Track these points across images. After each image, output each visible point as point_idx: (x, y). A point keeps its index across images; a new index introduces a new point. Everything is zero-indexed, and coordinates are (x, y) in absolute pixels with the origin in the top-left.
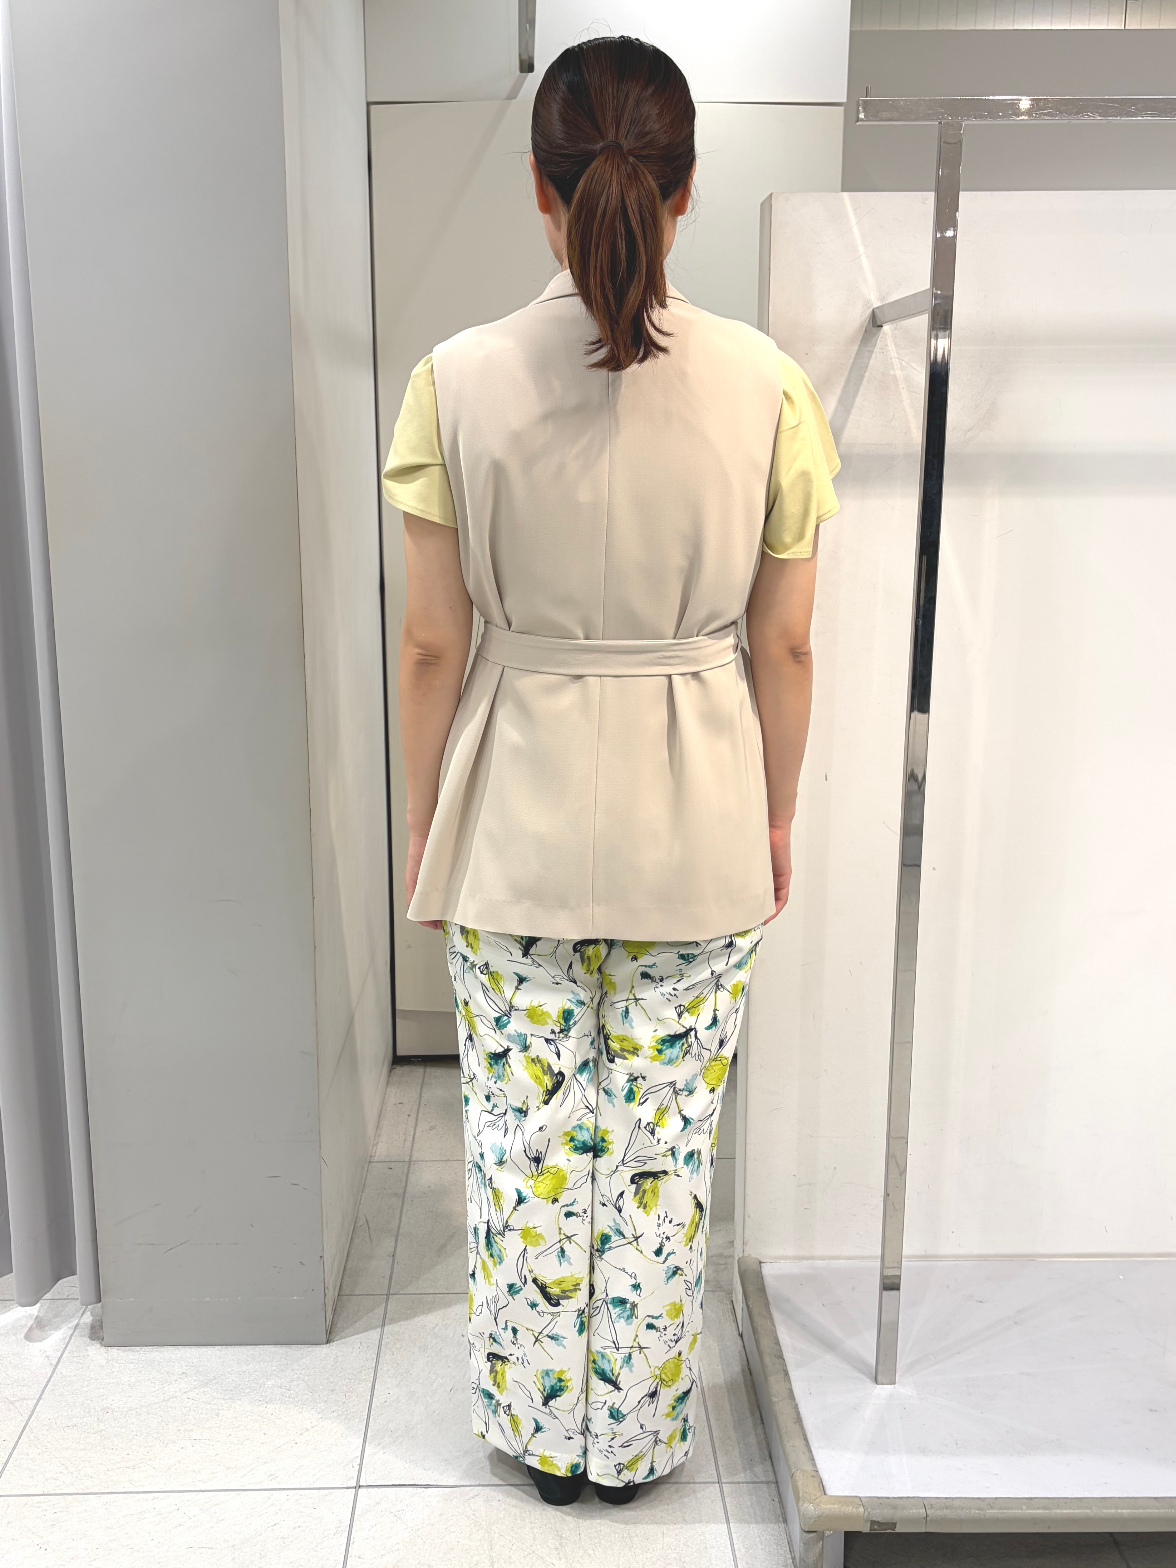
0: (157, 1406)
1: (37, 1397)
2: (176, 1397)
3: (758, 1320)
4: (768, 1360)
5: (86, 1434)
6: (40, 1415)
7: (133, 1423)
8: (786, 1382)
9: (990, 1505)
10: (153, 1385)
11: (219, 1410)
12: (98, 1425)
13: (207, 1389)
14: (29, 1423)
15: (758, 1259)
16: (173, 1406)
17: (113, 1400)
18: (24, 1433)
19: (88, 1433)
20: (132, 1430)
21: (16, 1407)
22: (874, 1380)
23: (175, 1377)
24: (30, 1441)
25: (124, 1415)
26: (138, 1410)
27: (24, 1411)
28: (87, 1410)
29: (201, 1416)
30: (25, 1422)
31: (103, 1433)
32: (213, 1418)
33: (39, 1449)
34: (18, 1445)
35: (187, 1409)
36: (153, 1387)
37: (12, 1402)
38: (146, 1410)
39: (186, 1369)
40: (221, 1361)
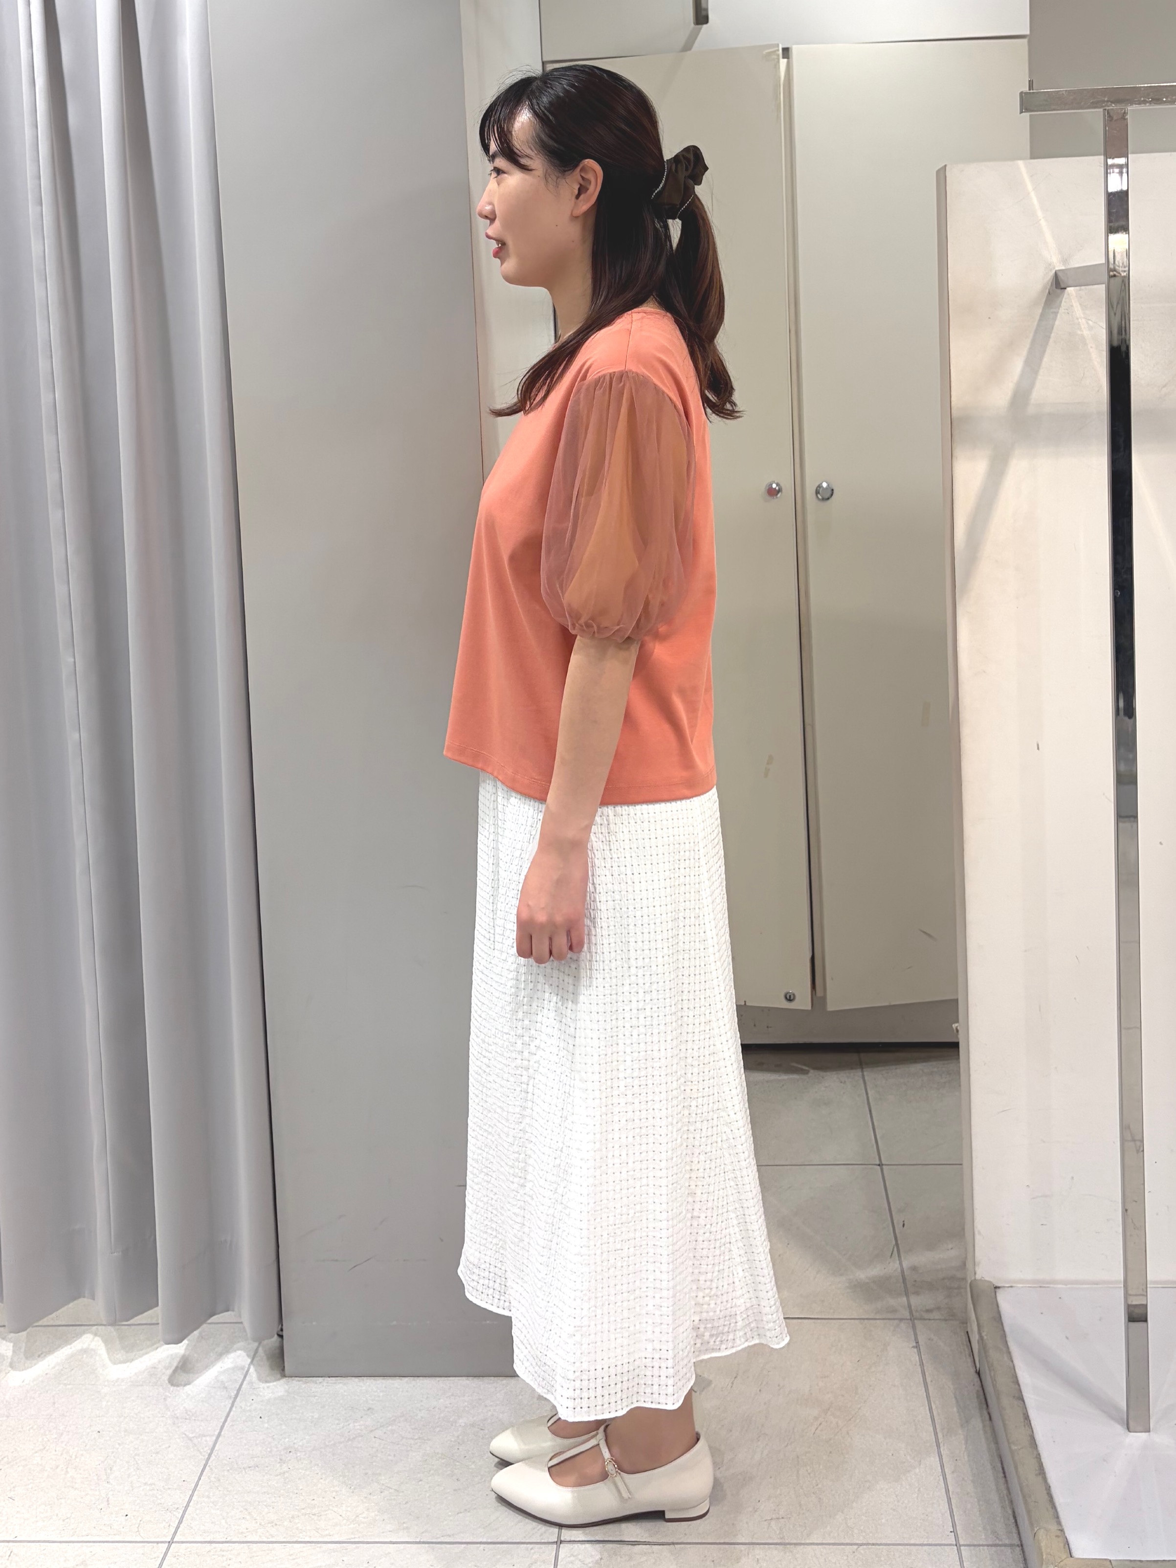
0: (342, 1445)
1: (216, 1433)
2: (362, 1436)
3: (994, 1355)
4: (1006, 1401)
6: (220, 1452)
7: (318, 1465)
8: (1026, 1426)
10: (337, 1421)
11: (406, 1452)
12: (281, 1466)
13: (394, 1427)
14: (209, 1463)
15: (990, 1282)
16: (360, 1445)
17: (294, 1439)
18: (204, 1473)
19: (271, 1475)
20: (316, 1472)
21: (195, 1444)
22: (1125, 1426)
23: (360, 1413)
24: (210, 1482)
25: (307, 1455)
26: (323, 1450)
27: (203, 1450)
28: (269, 1450)
29: (389, 1458)
30: (204, 1462)
31: (287, 1475)
32: (401, 1460)
33: (220, 1491)
34: (199, 1486)
35: (374, 1450)
36: (338, 1424)
37: (190, 1439)
38: (331, 1450)
39: (372, 1404)
40: (409, 1395)
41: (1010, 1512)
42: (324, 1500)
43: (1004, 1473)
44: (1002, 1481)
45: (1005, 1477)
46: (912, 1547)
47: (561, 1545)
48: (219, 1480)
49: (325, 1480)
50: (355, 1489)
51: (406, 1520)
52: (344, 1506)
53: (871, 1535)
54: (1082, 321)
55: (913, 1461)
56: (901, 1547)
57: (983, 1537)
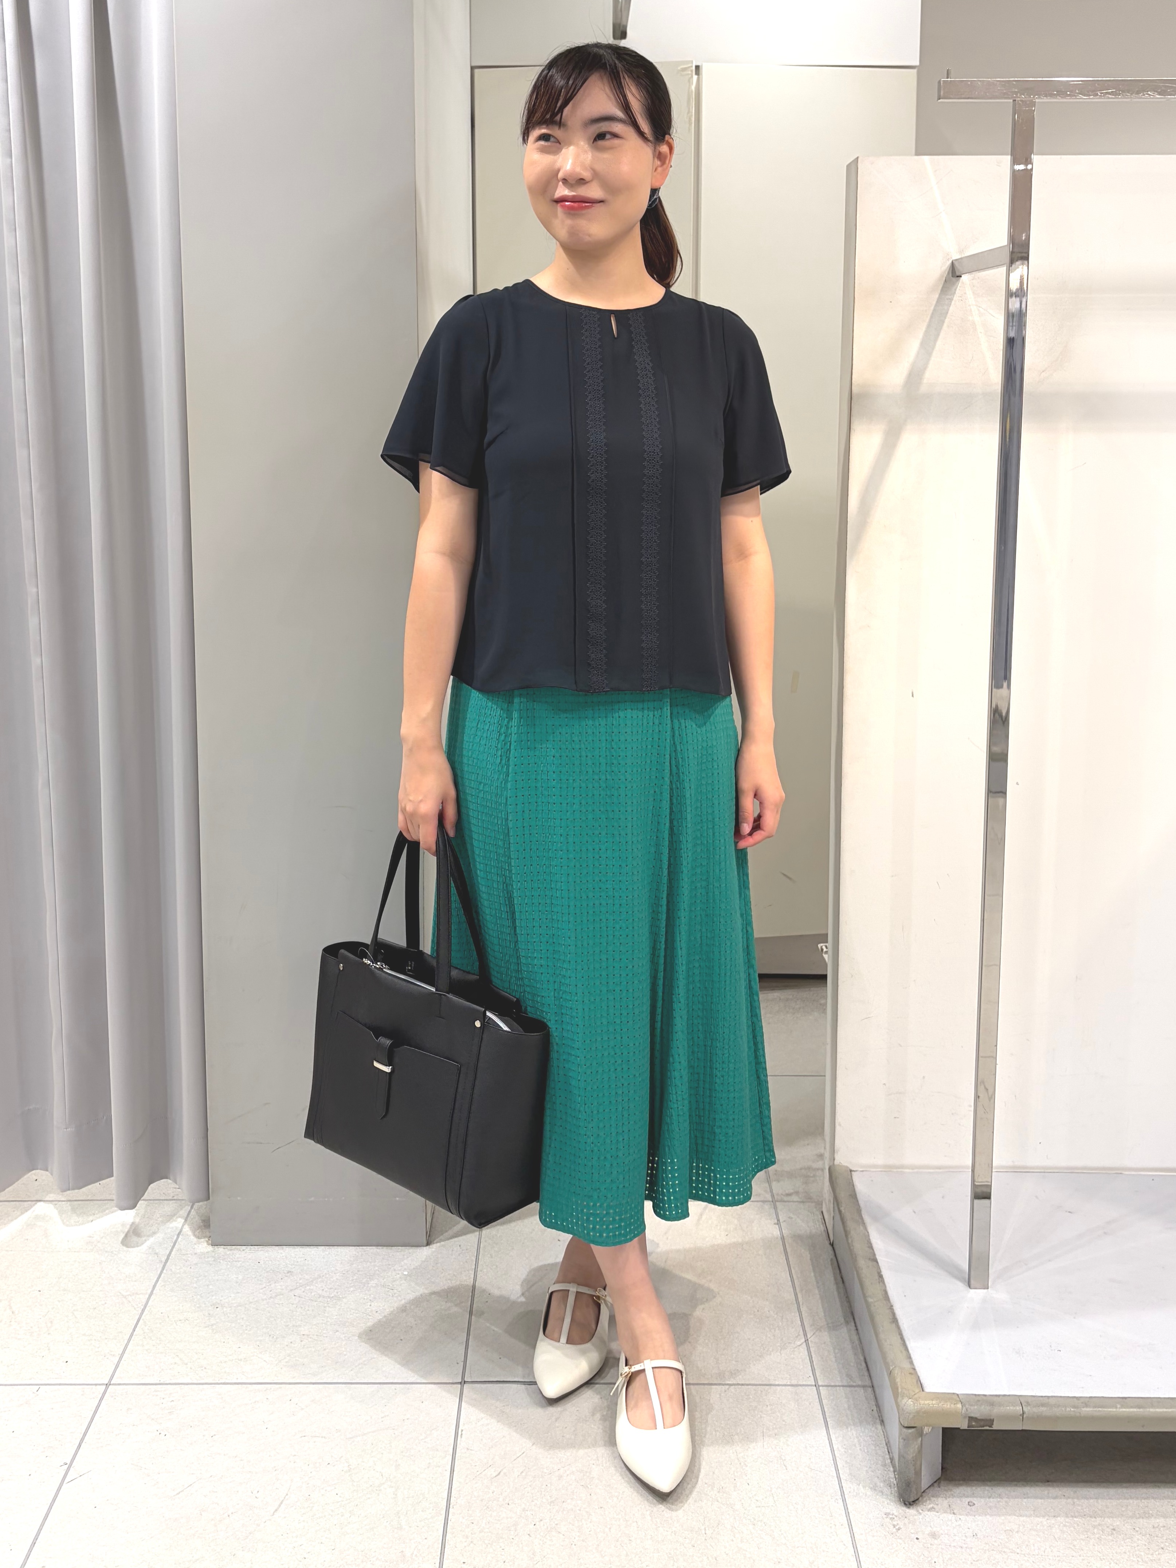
0: (265, 1301)
1: (149, 1291)
6: (152, 1309)
7: (243, 1319)
8: (881, 1285)
9: (1086, 1404)
12: (209, 1319)
14: (143, 1317)
15: (846, 1167)
16: (281, 1302)
17: (222, 1296)
18: (138, 1326)
20: (241, 1324)
21: (130, 1301)
22: (967, 1284)
26: (247, 1306)
27: (137, 1305)
28: (198, 1305)
30: (138, 1316)
31: (214, 1327)
32: (319, 1314)
33: (153, 1341)
34: (133, 1337)
35: (294, 1306)
37: (125, 1297)
38: (254, 1306)
39: (291, 1268)
40: (325, 1260)
41: (862, 1358)
42: (249, 1347)
43: (856, 1326)
44: (854, 1332)
45: (857, 1329)
47: (465, 1385)
48: (152, 1331)
49: (249, 1331)
51: (324, 1364)
52: (267, 1352)
53: (741, 1377)
54: (974, 308)
56: (767, 1387)
57: (839, 1379)
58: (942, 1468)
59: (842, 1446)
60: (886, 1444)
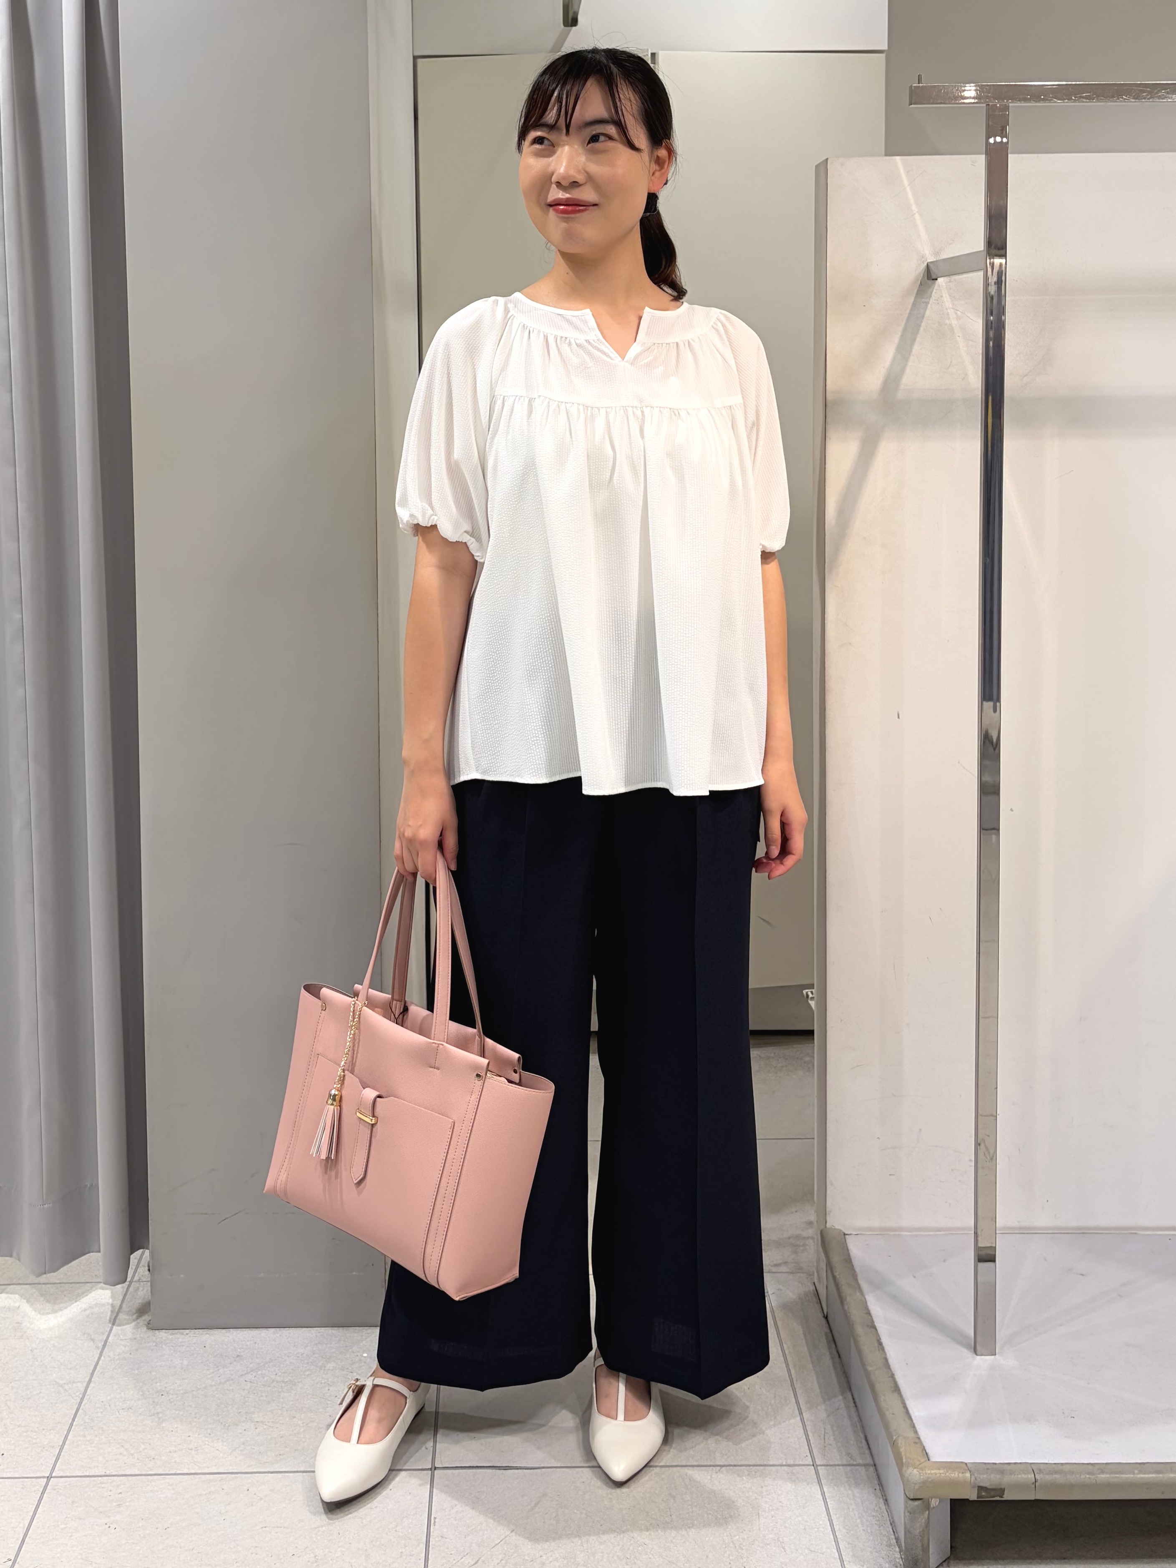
0: (214, 1388)
1: (87, 1379)
2: (232, 1380)
5: (143, 1417)
6: (92, 1397)
7: (191, 1406)
8: (881, 1351)
10: (206, 1368)
11: (280, 1392)
12: (155, 1407)
13: (264, 1371)
14: (82, 1405)
15: (842, 1231)
16: (231, 1388)
17: (166, 1383)
18: (78, 1415)
19: (145, 1415)
20: (190, 1412)
21: (65, 1390)
22: (973, 1350)
23: (229, 1360)
24: (85, 1423)
25: (180, 1397)
26: (195, 1393)
27: (75, 1394)
28: (142, 1393)
29: (262, 1398)
30: (77, 1404)
31: (161, 1415)
32: (274, 1400)
33: (94, 1430)
34: (73, 1427)
35: (245, 1391)
36: (208, 1370)
37: (61, 1386)
38: (203, 1393)
39: (240, 1352)
40: (277, 1343)
41: (862, 1436)
42: (200, 1436)
43: (855, 1403)
44: (853, 1409)
45: (856, 1406)
46: (771, 1468)
47: (436, 1471)
48: (93, 1421)
49: (199, 1419)
50: (229, 1426)
51: (282, 1452)
52: (220, 1441)
53: (732, 1458)
54: (951, 312)
55: (768, 1393)
56: (762, 1468)
57: (838, 1457)
58: (951, 1547)
59: (844, 1527)
60: (891, 1524)
